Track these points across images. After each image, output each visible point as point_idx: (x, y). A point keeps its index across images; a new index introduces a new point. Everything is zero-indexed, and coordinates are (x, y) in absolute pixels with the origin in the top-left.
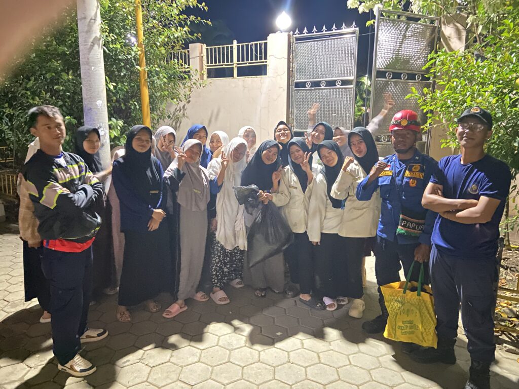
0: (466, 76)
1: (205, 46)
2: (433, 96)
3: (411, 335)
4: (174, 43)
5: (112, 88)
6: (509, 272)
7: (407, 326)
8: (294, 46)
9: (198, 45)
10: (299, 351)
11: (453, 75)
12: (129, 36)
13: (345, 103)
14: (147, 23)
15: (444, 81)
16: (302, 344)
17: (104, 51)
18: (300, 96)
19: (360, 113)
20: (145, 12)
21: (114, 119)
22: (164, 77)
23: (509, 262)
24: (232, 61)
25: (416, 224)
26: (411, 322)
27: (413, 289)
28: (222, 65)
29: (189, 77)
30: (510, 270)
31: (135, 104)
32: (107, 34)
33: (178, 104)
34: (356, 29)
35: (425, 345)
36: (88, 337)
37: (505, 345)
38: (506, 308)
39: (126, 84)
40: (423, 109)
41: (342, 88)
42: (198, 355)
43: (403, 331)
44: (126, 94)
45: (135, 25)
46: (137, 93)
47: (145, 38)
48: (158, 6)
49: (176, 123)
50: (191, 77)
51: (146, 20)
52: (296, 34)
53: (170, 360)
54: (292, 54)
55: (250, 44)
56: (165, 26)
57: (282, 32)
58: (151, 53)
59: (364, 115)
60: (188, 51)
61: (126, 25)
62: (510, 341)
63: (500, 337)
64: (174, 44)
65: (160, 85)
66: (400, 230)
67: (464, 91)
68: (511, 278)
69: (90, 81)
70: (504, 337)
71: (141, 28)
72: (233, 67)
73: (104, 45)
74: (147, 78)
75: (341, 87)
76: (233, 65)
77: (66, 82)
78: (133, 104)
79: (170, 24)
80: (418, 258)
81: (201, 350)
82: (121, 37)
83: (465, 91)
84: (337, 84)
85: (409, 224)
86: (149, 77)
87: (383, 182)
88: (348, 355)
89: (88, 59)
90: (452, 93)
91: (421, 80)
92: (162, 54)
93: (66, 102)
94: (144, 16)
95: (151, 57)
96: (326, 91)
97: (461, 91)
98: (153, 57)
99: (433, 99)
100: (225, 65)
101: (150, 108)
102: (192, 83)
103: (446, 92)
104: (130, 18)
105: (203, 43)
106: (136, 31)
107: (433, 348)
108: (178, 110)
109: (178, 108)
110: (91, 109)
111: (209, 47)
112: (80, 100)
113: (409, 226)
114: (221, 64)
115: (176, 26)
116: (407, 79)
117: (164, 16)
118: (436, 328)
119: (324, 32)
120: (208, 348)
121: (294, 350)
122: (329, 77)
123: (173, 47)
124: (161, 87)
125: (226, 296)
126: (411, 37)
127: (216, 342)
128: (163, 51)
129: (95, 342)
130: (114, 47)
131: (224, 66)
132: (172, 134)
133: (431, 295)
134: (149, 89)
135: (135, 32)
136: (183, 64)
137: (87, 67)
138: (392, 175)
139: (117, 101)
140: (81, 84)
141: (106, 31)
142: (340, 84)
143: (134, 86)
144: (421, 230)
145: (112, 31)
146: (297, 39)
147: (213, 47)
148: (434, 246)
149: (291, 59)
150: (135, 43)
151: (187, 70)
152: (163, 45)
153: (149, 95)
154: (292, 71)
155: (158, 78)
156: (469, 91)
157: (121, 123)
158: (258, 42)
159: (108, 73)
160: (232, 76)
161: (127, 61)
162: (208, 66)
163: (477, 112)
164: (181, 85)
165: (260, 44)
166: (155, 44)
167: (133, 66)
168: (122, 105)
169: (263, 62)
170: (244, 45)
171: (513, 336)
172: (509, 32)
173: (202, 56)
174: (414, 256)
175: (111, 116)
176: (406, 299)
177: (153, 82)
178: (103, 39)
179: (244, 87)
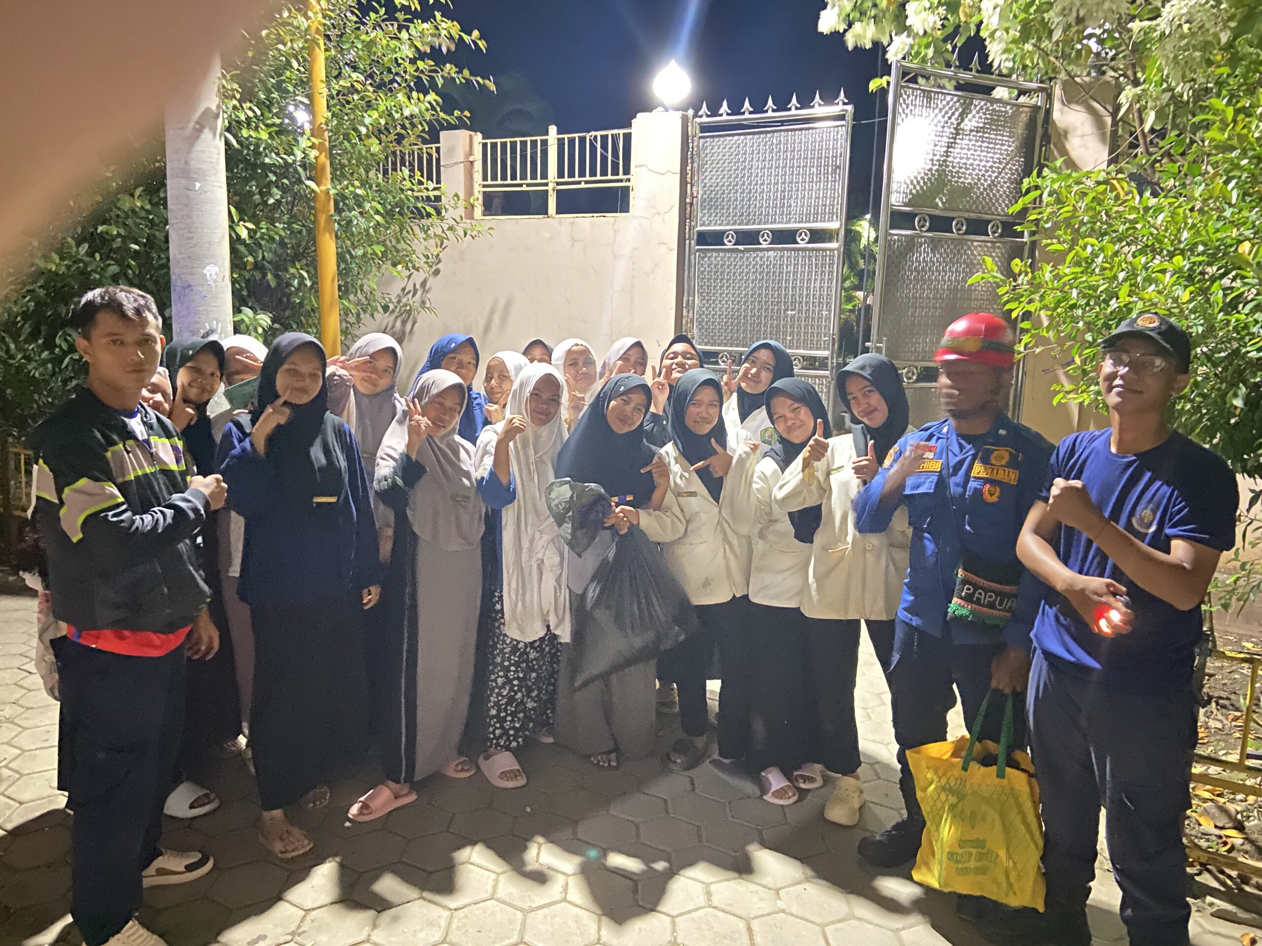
0: (1114, 231)
1: (478, 137)
2: (1034, 278)
3: (979, 877)
4: (403, 127)
5: (244, 234)
6: (1215, 711)
7: (970, 854)
8: (694, 144)
9: (463, 134)
10: (701, 912)
11: (1083, 229)
12: (291, 108)
13: (818, 284)
14: (336, 77)
15: (1059, 242)
16: (709, 894)
17: (227, 143)
18: (709, 265)
19: (850, 307)
20: (333, 52)
21: (247, 311)
22: (377, 212)
23: (1213, 685)
24: (544, 176)
25: (997, 594)
26: (980, 844)
27: (987, 760)
28: (521, 185)
29: (439, 213)
30: (1217, 704)
31: (301, 276)
32: (235, 102)
33: (409, 277)
34: (846, 107)
35: (1014, 902)
36: (161, 872)
37: (1209, 899)
38: (1210, 804)
39: (281, 226)
40: (1011, 310)
41: (813, 250)
42: (443, 924)
43: (960, 866)
44: (280, 251)
45: (305, 83)
46: (307, 248)
47: (330, 114)
48: (363, 37)
49: (404, 323)
50: (443, 211)
51: (335, 73)
52: (701, 116)
53: (369, 935)
54: (692, 163)
55: (588, 136)
56: (379, 87)
57: (667, 110)
58: (346, 151)
59: (860, 310)
60: (438, 150)
61: (284, 81)
62: (1223, 889)
63: (1197, 878)
64: (403, 132)
65: (367, 230)
66: (957, 606)
67: (1111, 269)
68: (1219, 726)
69: (189, 217)
70: (1206, 879)
71: (322, 91)
72: (547, 191)
73: (228, 130)
74: (332, 211)
75: (810, 246)
76: (546, 184)
77: (127, 217)
78: (298, 273)
79: (392, 81)
80: (1000, 681)
81: (450, 909)
82: (270, 111)
83: (1115, 269)
84: (798, 240)
85: (979, 594)
86: (338, 210)
87: (918, 487)
88: (823, 926)
89: (187, 162)
90: (1082, 273)
91: (1001, 236)
92: (373, 155)
93: (129, 266)
94: (331, 62)
95: (345, 162)
96: (771, 253)
97: (1104, 269)
98: (349, 161)
99: (1035, 286)
100: (528, 185)
101: (340, 287)
102: (446, 227)
103: (1067, 271)
104: (295, 64)
105: (475, 131)
106: (310, 97)
107: (1035, 910)
108: (409, 292)
109: (410, 287)
110: (189, 286)
111: (489, 141)
112: (163, 261)
113: (978, 599)
114: (518, 181)
115: (409, 86)
116: (966, 233)
117: (378, 62)
118: (1042, 859)
119: (770, 114)
120: (470, 905)
121: (689, 912)
122: (782, 222)
123: (400, 139)
124: (368, 235)
125: (517, 767)
126: (978, 132)
127: (490, 888)
128: (375, 148)
129: (177, 885)
130: (250, 136)
131: (525, 188)
132: (392, 351)
133: (1031, 775)
134: (337, 237)
135: (306, 101)
136: (424, 180)
137: (183, 182)
138: (940, 472)
139: (257, 266)
140: (166, 223)
141: (234, 97)
142: (807, 239)
143: (300, 232)
144: (1009, 610)
145: (247, 96)
146: (705, 128)
147: (498, 141)
148: (1038, 652)
149: (689, 176)
150: (307, 127)
151: (431, 194)
152: (377, 133)
153: (338, 254)
154: (691, 204)
155: (361, 213)
156: (1123, 270)
157: (265, 319)
158: (609, 133)
159: (237, 198)
160: (543, 211)
161: (285, 170)
162: (484, 186)
163: (1152, 325)
164: (416, 229)
165: (615, 138)
166: (355, 130)
167: (300, 181)
168: (269, 276)
169: (621, 181)
170: (574, 139)
171: (1229, 877)
172: (1223, 130)
173: (472, 162)
174: (990, 678)
175: (239, 303)
176: (968, 786)
177: (350, 222)
178: (226, 116)
179: (574, 241)
